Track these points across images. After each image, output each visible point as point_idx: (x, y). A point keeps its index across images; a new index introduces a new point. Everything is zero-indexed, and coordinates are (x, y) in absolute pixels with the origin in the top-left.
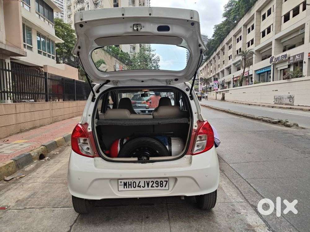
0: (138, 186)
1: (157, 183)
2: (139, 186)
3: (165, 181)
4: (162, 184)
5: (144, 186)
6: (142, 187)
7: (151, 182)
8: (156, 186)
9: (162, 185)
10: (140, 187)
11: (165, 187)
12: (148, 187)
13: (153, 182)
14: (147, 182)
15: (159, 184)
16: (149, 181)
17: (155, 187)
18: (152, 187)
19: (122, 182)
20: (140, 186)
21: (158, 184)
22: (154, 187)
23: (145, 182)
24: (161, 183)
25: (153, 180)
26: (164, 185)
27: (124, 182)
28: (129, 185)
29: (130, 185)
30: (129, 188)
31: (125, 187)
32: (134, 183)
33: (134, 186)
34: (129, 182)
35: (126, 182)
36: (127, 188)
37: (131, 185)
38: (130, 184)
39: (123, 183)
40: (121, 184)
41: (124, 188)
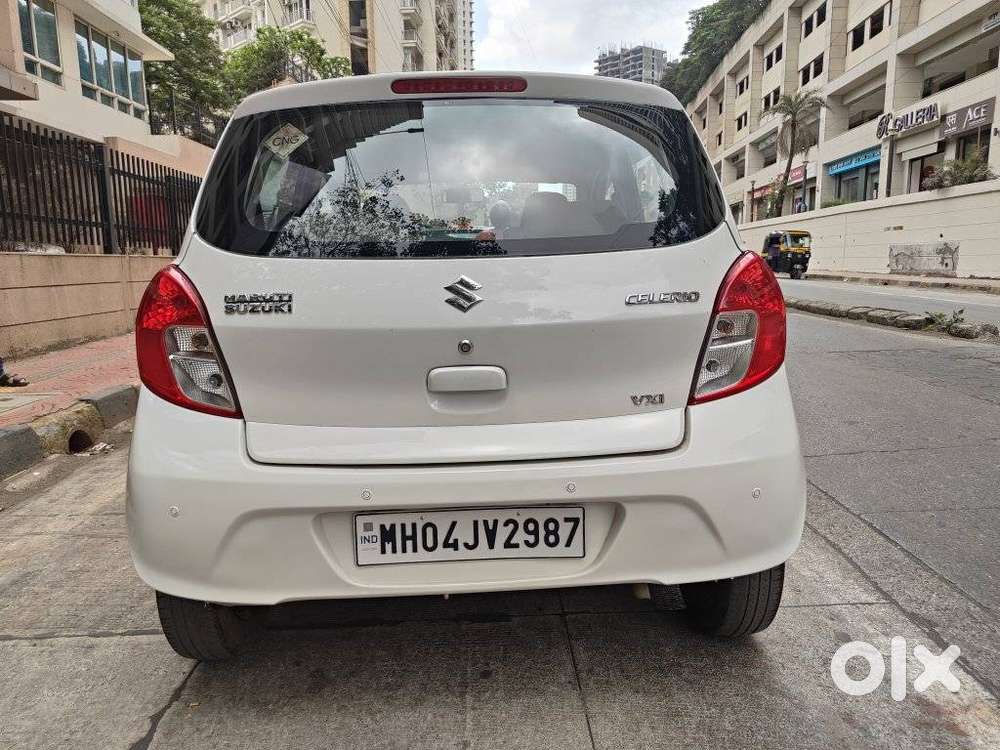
0: (446, 545)
1: (531, 527)
2: (451, 541)
3: (567, 520)
4: (555, 533)
5: (471, 543)
6: (466, 545)
7: (506, 524)
8: (527, 543)
9: (552, 539)
10: (455, 546)
11: (568, 544)
12: (491, 545)
13: (511, 526)
14: (486, 522)
15: (542, 533)
16: (496, 522)
17: (522, 546)
18: (508, 545)
19: (371, 524)
20: (456, 541)
21: (536, 533)
22: (516, 546)
23: (476, 523)
24: (552, 526)
25: (511, 514)
26: (563, 539)
27: (382, 527)
28: (405, 538)
29: (409, 538)
30: (404, 550)
31: (389, 547)
32: (430, 531)
33: (430, 544)
34: (403, 526)
35: (393, 526)
36: (394, 551)
37: (414, 538)
38: (409, 532)
39: (377, 531)
40: (367, 534)
41: (383, 551)
